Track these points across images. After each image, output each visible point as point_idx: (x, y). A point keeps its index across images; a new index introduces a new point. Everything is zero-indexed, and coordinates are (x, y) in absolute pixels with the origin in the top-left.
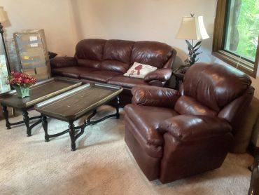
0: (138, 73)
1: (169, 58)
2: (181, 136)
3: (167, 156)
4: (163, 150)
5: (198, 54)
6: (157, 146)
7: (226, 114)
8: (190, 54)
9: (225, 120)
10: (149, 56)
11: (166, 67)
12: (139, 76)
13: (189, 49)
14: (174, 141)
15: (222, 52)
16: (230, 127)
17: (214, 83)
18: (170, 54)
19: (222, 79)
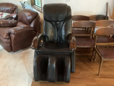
0: (2, 17)
1: (15, 9)
2: (14, 33)
3: (13, 42)
4: (11, 40)
5: (25, 7)
6: (8, 39)
7: (32, 25)
8: (23, 7)
9: (31, 27)
10: (6, 9)
11: (14, 13)
12: (2, 18)
13: (22, 5)
14: (13, 36)
15: (34, 5)
16: (33, 29)
17: (27, 15)
18: (15, 8)
19: (29, 14)
